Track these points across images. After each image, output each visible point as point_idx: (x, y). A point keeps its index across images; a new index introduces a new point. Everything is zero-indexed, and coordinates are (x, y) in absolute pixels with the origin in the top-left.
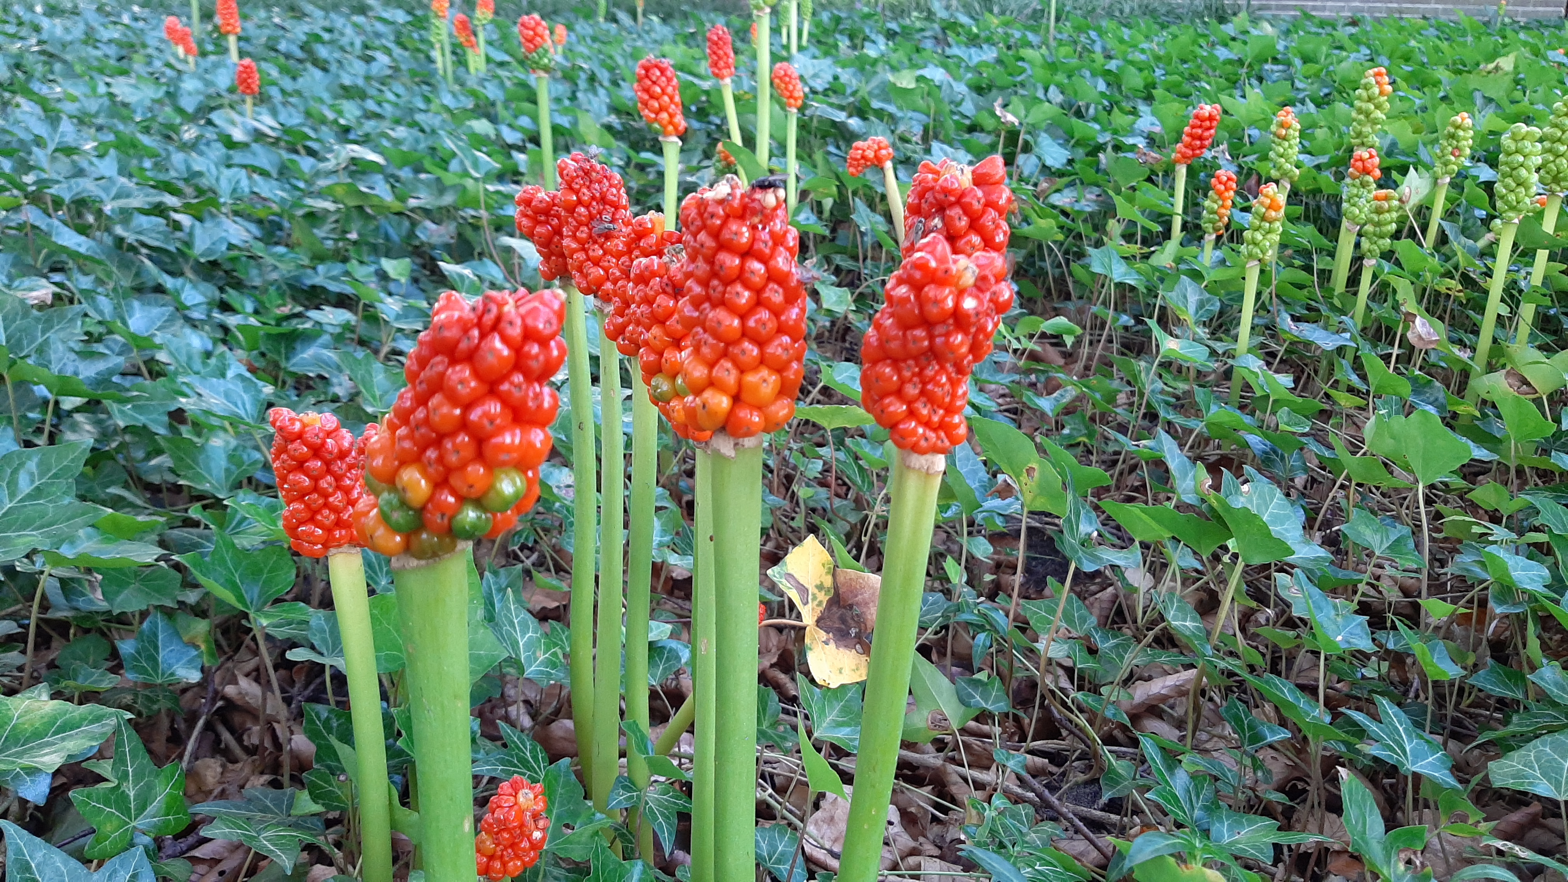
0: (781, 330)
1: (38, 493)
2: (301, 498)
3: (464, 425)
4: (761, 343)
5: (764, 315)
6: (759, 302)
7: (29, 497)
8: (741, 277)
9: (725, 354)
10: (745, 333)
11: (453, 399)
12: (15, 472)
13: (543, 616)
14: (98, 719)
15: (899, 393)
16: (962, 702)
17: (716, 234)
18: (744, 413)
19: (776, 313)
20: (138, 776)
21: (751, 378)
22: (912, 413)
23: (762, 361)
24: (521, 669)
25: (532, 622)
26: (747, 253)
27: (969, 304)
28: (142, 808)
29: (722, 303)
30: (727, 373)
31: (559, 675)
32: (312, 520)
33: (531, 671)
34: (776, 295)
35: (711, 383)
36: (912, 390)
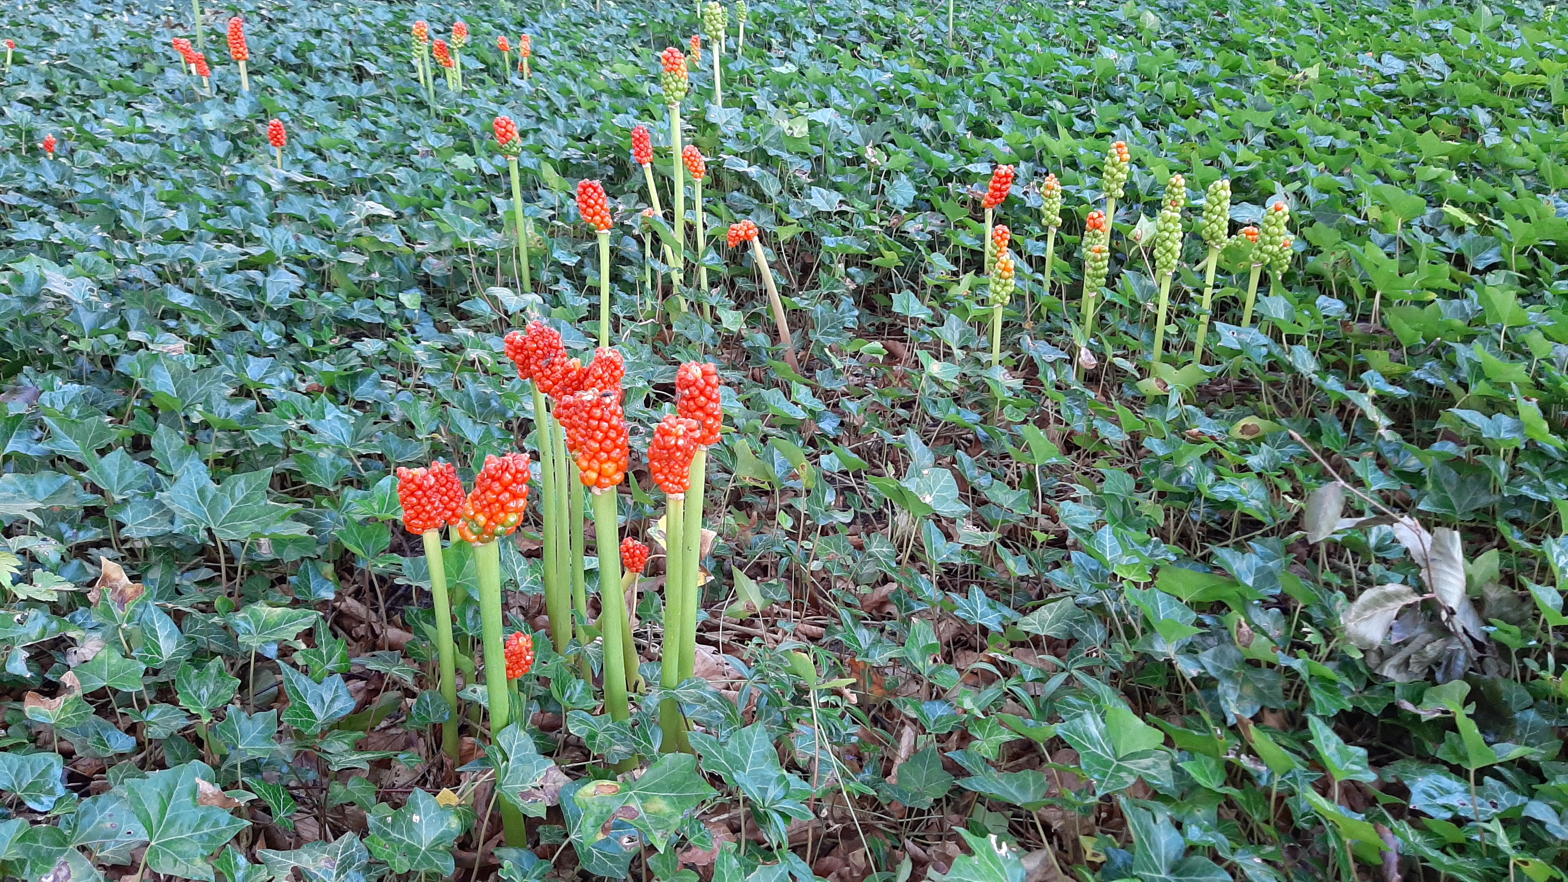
0: (616, 447)
1: (247, 499)
2: (412, 508)
3: (497, 500)
4: (608, 453)
5: (608, 442)
6: (606, 437)
7: (242, 502)
8: (598, 428)
9: (594, 457)
10: (601, 449)
11: (494, 492)
12: (233, 488)
13: (529, 555)
14: (305, 616)
15: (661, 471)
16: (764, 597)
17: (588, 413)
18: (603, 480)
19: (614, 441)
20: (327, 644)
21: (605, 466)
22: (667, 479)
23: (609, 459)
24: (517, 586)
25: (523, 559)
26: (601, 419)
27: (681, 442)
28: (329, 659)
29: (592, 438)
30: (595, 465)
31: (539, 590)
32: (417, 517)
33: (522, 587)
34: (613, 434)
35: (589, 468)
36: (666, 471)
